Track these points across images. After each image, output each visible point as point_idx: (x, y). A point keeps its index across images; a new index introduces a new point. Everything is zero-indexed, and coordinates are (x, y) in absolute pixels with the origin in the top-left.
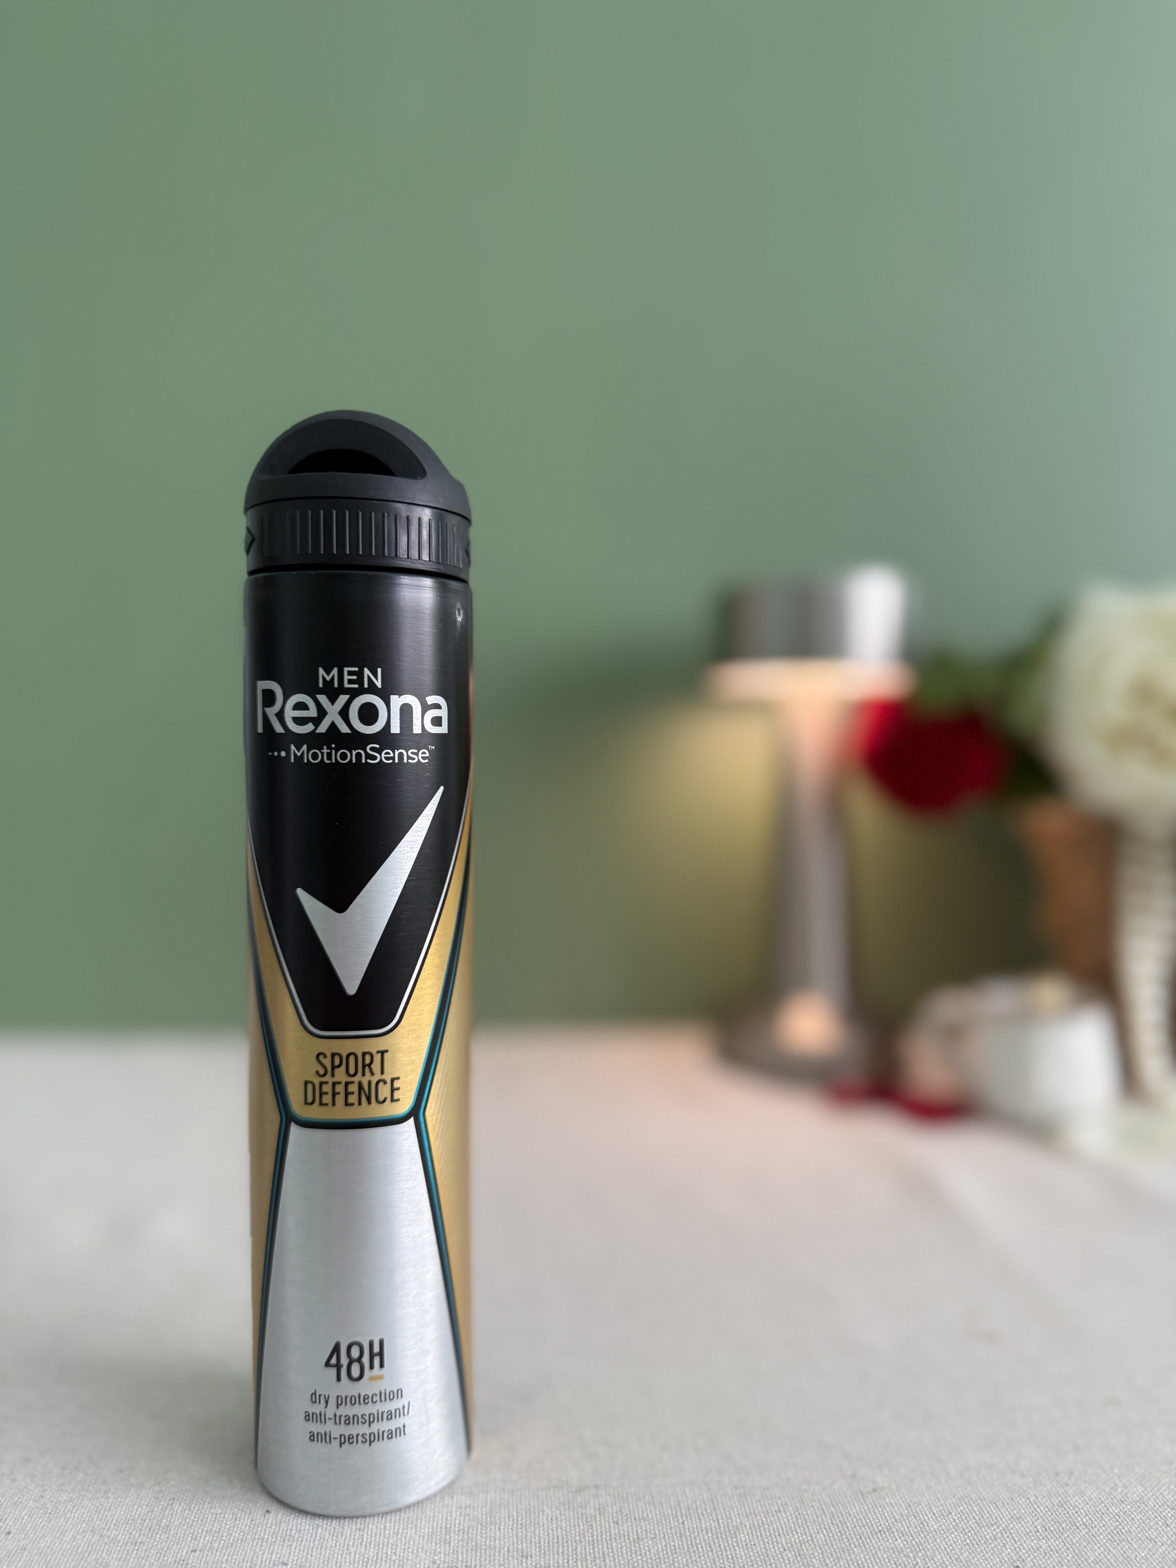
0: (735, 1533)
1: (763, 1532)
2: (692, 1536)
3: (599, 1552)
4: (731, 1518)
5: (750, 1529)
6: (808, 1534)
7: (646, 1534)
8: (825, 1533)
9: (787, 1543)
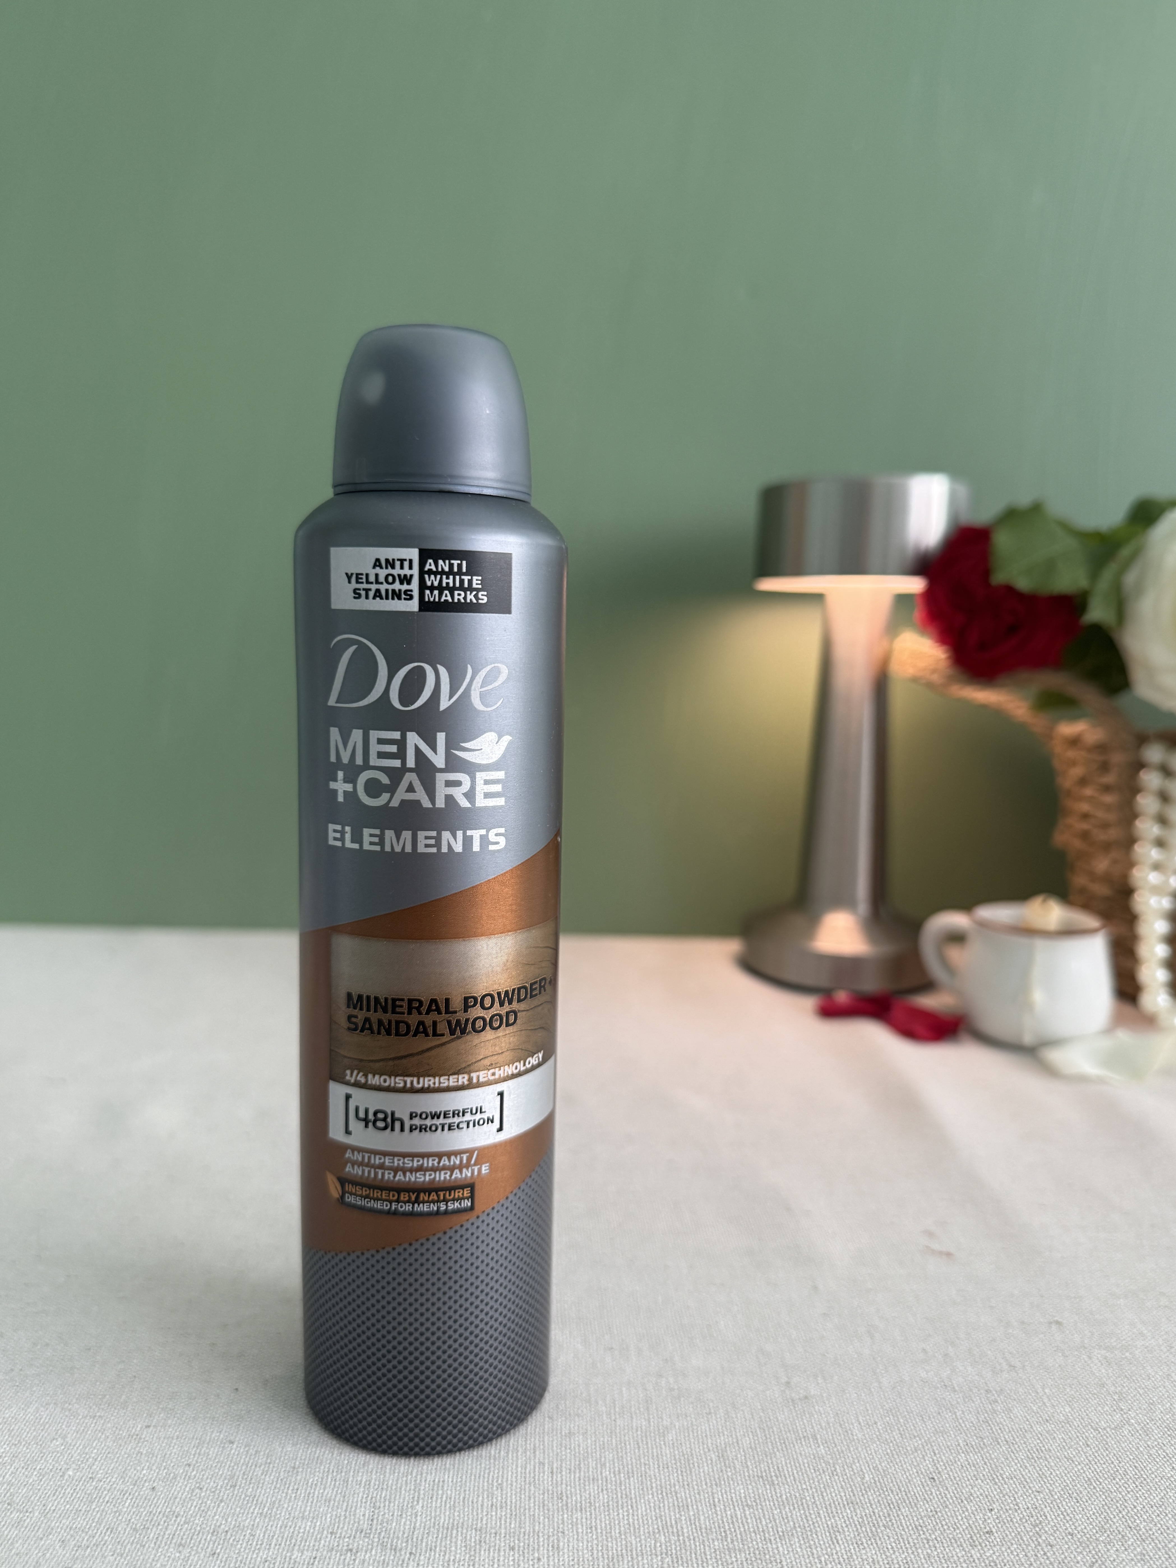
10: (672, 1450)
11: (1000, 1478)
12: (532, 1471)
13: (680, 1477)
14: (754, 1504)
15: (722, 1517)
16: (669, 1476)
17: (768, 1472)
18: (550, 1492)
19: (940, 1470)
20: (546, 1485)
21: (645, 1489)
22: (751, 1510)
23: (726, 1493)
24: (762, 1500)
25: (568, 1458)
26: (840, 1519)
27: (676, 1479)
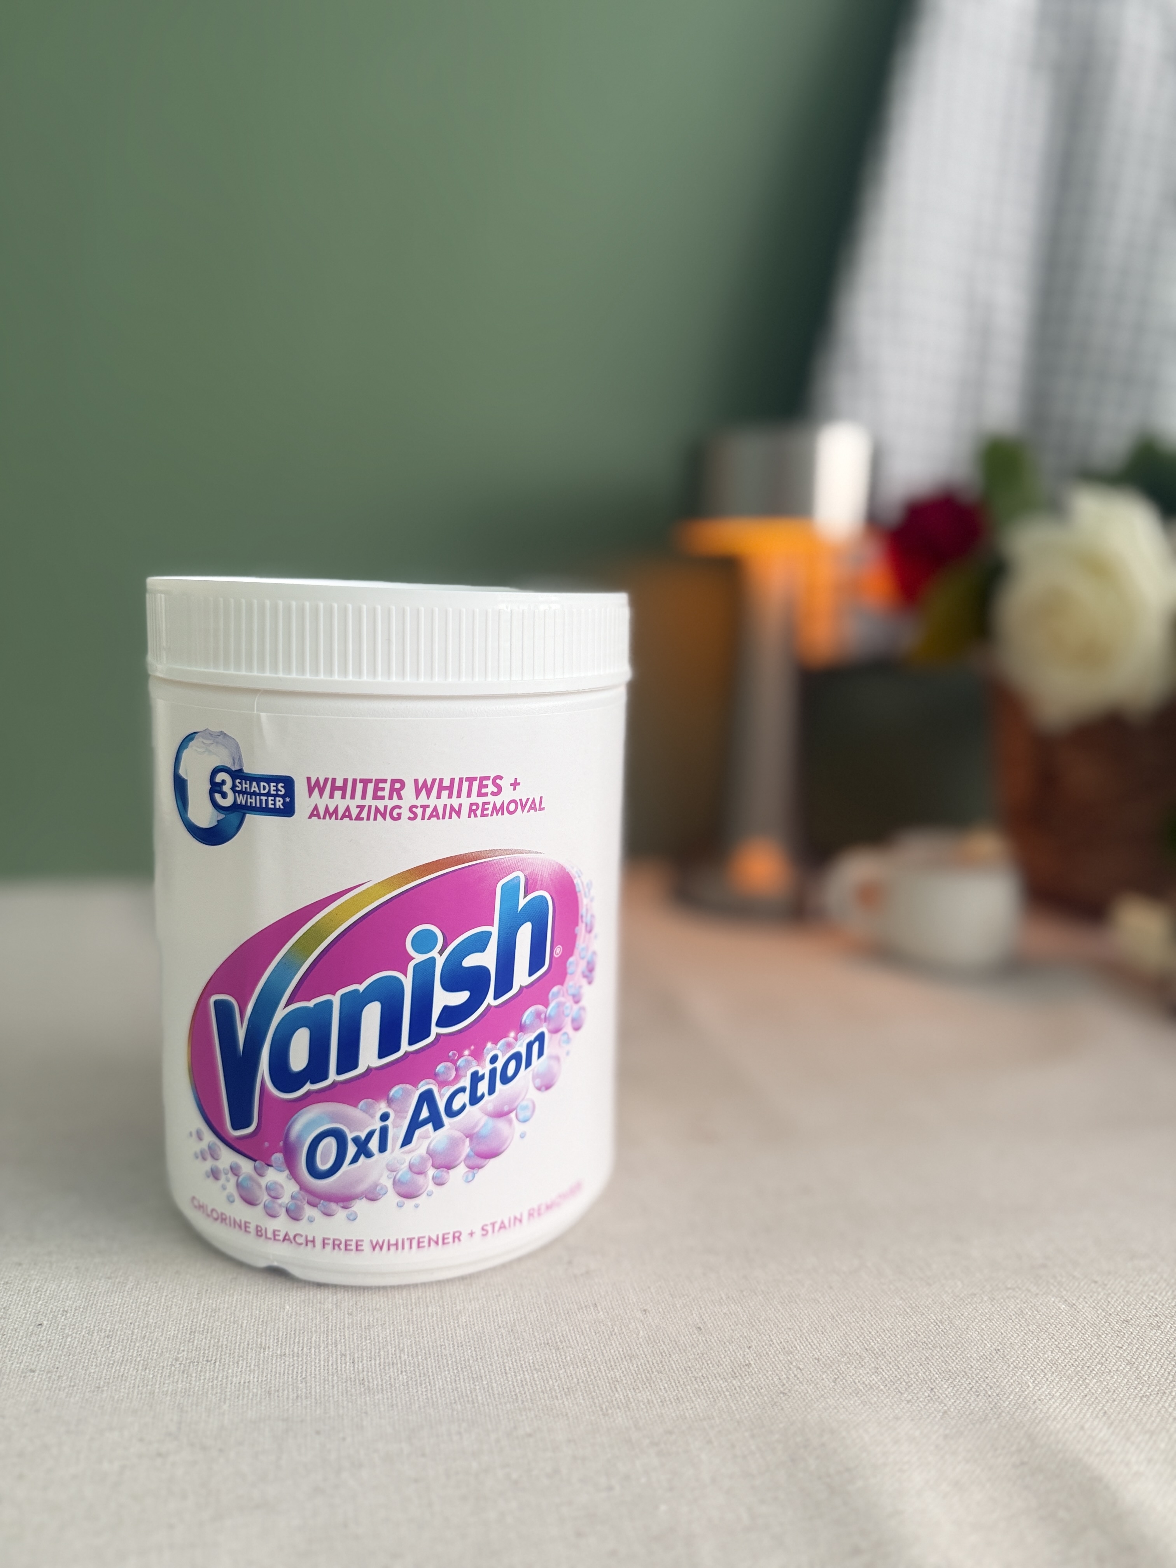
0: (457, 1316)
1: (483, 1314)
2: (419, 1320)
3: (331, 1339)
4: (455, 1303)
5: (472, 1311)
6: (522, 1313)
7: (377, 1322)
8: (537, 1311)
9: (502, 1321)
10: (465, 1331)
11: (757, 1321)
12: (334, 1363)
13: (474, 1353)
14: (542, 1367)
15: (513, 1382)
16: (463, 1353)
17: (553, 1339)
18: (353, 1379)
19: (705, 1320)
20: (348, 1374)
21: (442, 1367)
22: (539, 1373)
23: (516, 1361)
24: (549, 1363)
25: (368, 1348)
26: (618, 1371)
27: (470, 1354)
